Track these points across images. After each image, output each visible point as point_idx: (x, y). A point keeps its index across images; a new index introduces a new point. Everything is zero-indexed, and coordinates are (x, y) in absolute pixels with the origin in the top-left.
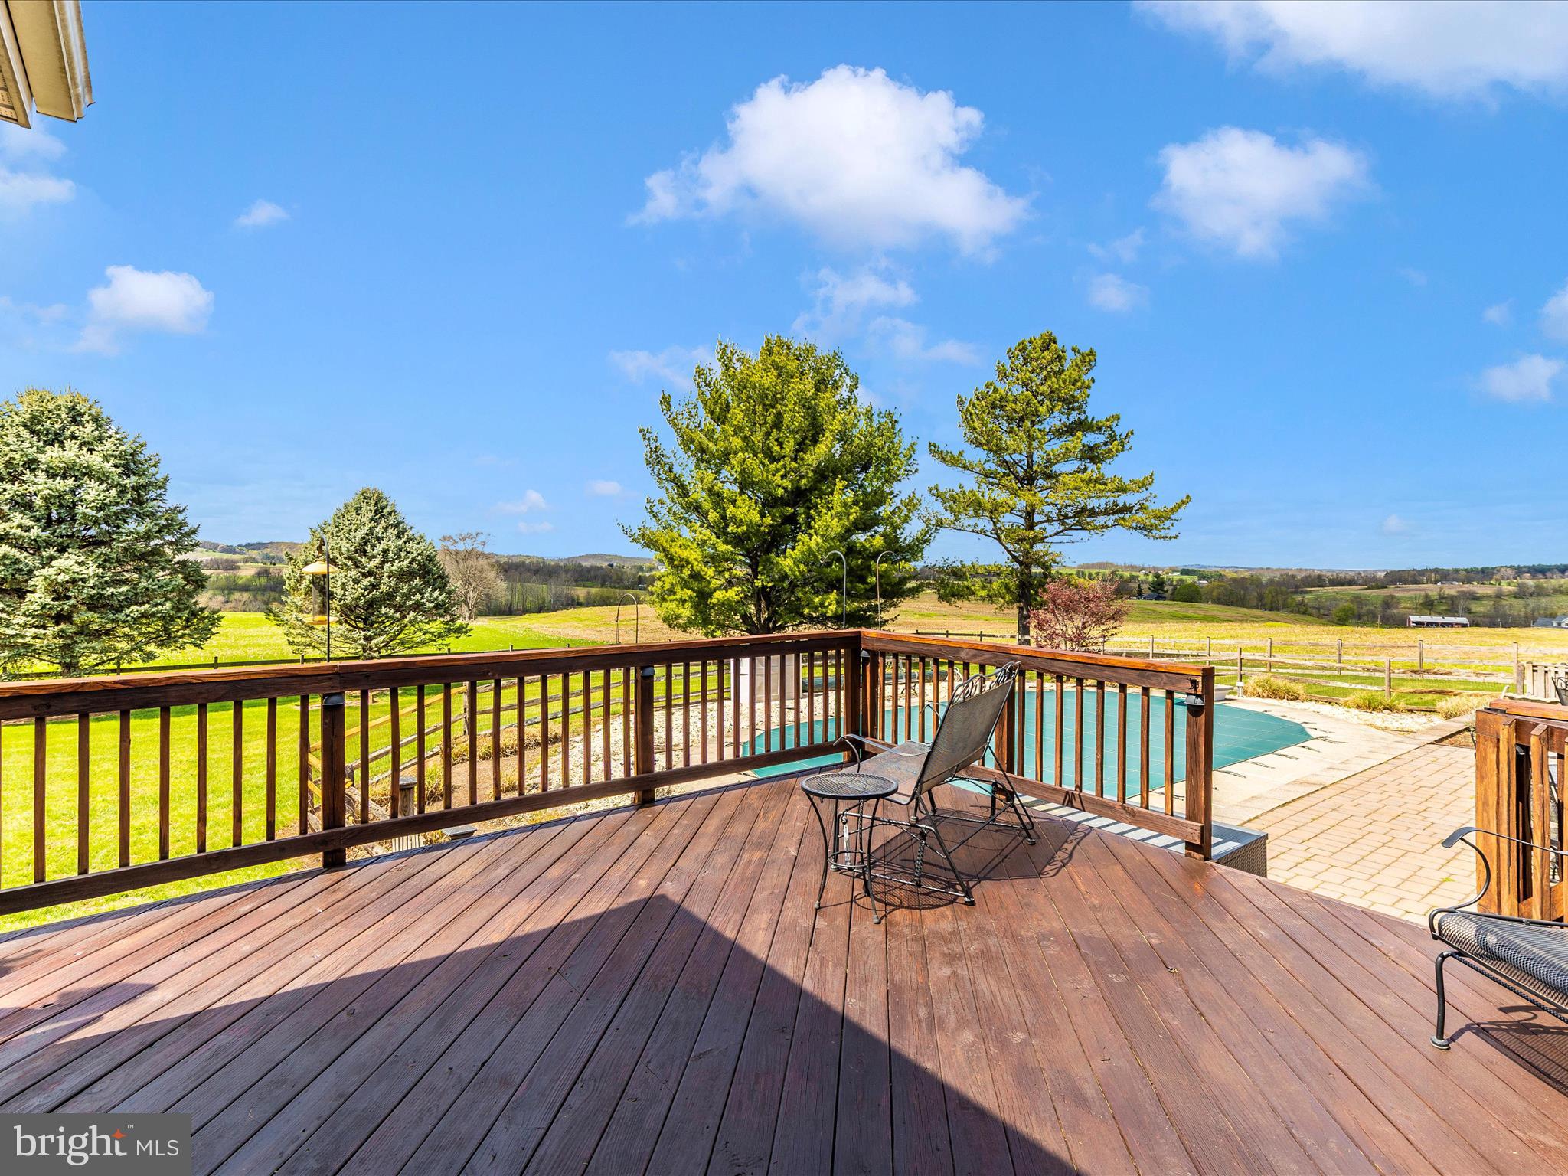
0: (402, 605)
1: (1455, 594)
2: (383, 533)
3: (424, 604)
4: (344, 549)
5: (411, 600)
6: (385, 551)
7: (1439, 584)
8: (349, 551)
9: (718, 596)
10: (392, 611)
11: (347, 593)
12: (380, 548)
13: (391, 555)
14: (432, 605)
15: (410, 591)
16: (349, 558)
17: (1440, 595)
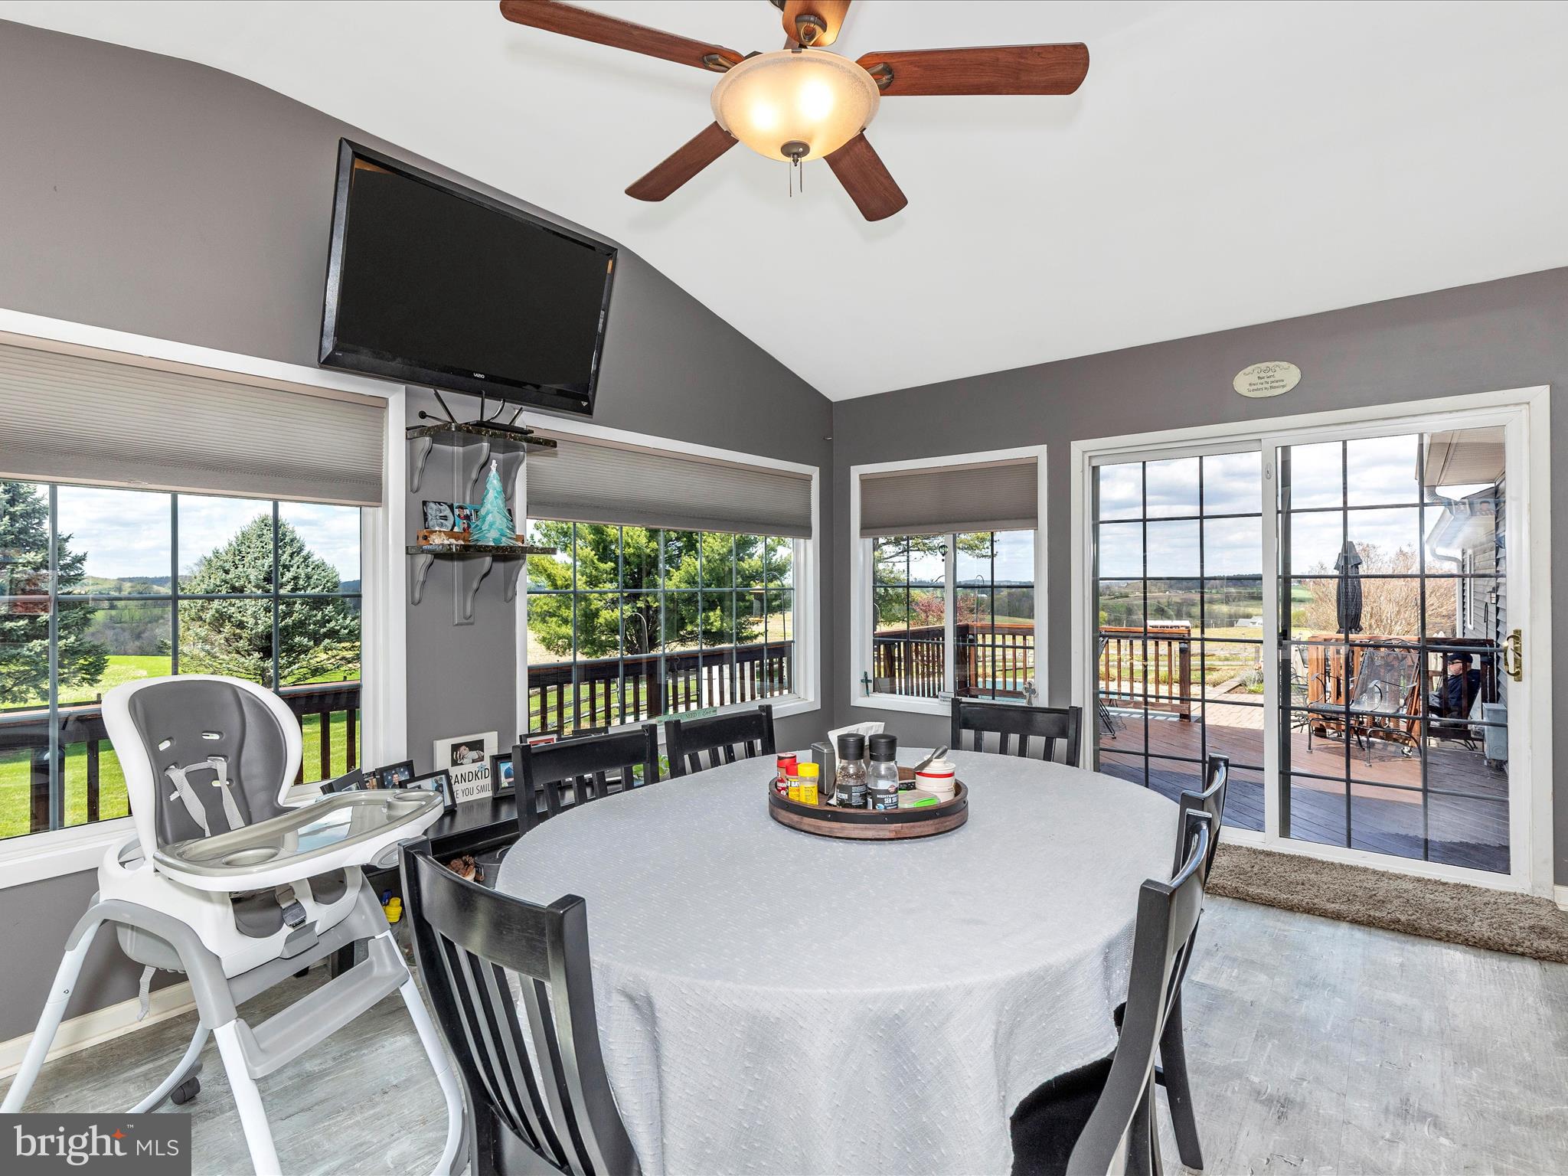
0: (315, 632)
1: (1180, 601)
2: (290, 561)
3: (339, 631)
4: (252, 578)
5: (325, 627)
6: (296, 578)
7: (1167, 593)
8: (258, 579)
9: (606, 615)
10: (306, 639)
11: (260, 622)
12: (288, 575)
13: (301, 582)
14: (346, 631)
15: (323, 617)
16: (258, 587)
17: (1168, 602)
